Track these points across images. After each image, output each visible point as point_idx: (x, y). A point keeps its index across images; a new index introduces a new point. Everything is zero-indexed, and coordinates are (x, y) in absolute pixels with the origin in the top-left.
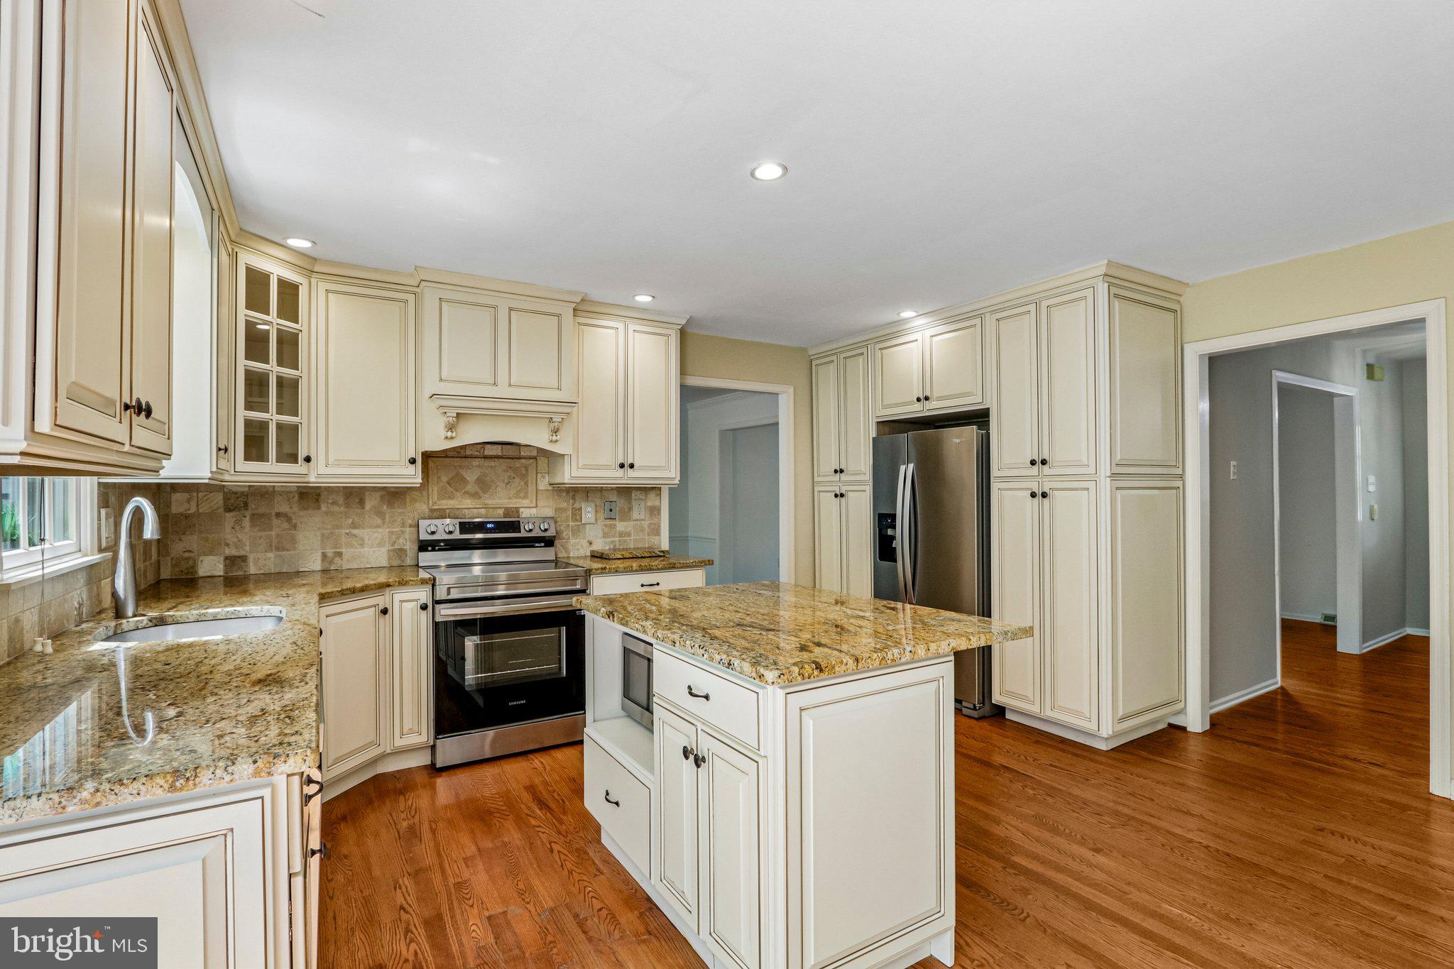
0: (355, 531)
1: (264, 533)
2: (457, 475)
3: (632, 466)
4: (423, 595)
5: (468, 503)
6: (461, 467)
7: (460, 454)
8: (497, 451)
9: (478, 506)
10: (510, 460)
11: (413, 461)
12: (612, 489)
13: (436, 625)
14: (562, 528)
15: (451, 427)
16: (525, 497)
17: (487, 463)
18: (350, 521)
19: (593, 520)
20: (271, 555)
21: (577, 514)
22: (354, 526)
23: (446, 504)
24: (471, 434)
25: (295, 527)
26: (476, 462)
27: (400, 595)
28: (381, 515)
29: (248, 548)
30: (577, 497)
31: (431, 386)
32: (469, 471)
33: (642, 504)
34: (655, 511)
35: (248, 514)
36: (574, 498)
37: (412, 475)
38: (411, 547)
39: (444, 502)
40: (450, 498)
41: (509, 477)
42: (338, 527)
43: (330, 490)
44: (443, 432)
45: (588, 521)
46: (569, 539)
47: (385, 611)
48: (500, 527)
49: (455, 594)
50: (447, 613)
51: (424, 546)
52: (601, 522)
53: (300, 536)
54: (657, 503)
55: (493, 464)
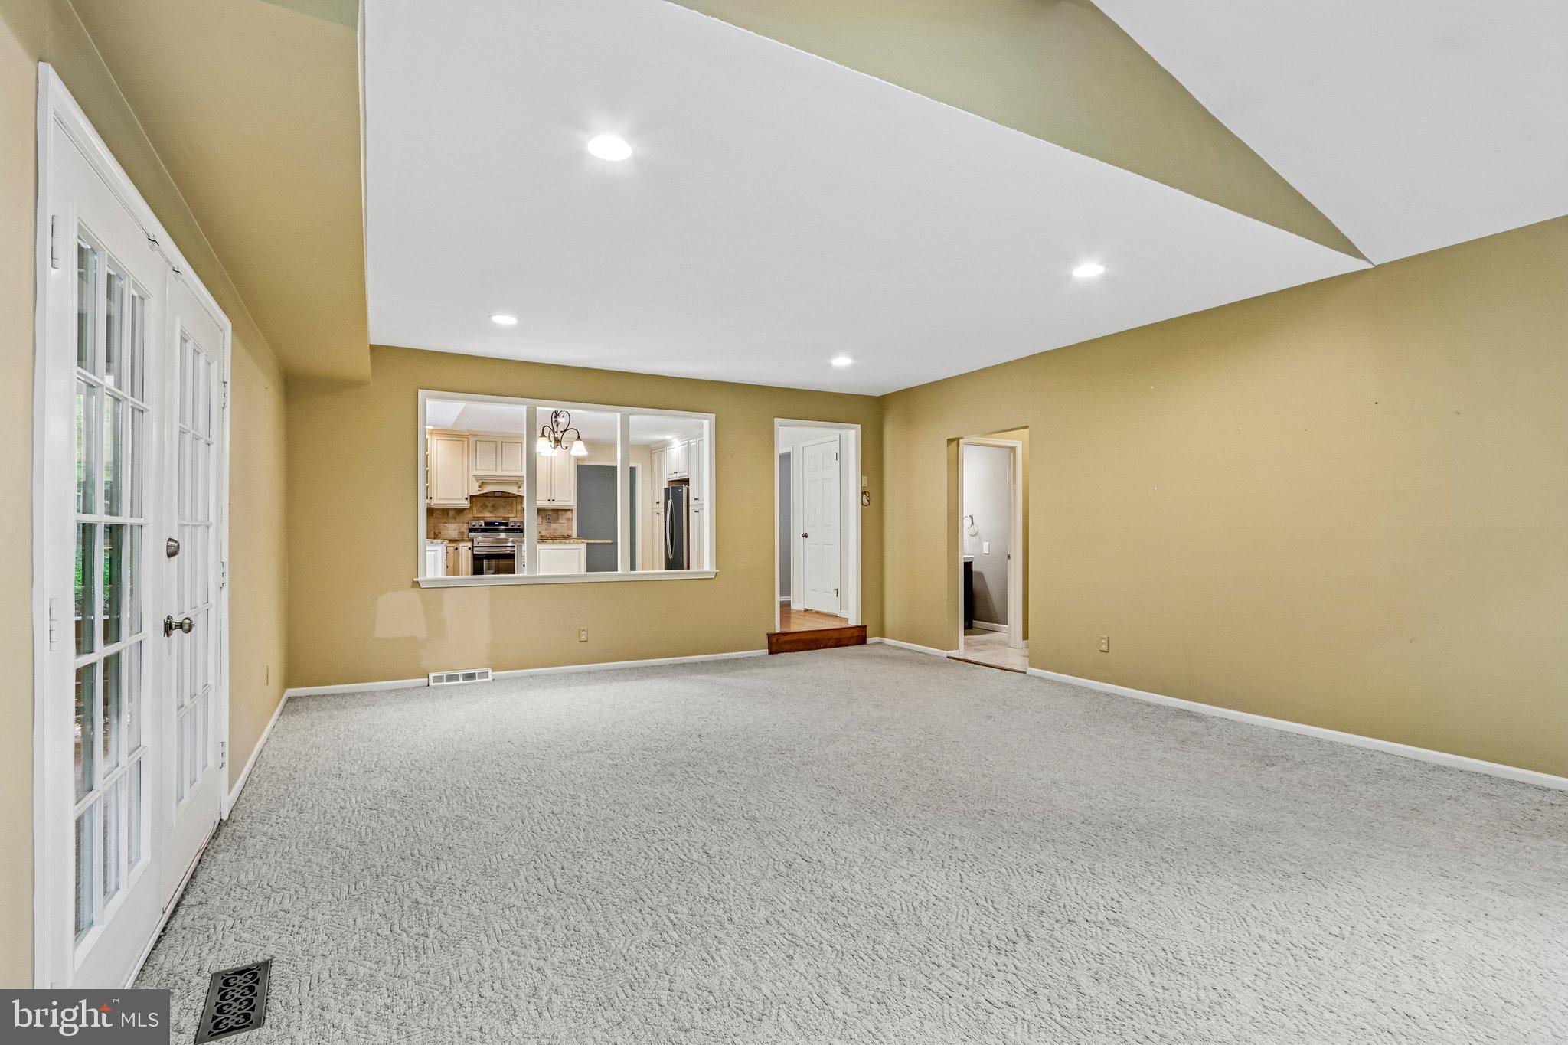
0: (446, 523)
2: (484, 504)
3: (553, 500)
4: (469, 545)
5: (488, 514)
6: (485, 501)
7: (485, 495)
8: (501, 494)
9: (492, 516)
10: (505, 498)
11: (466, 499)
12: (550, 510)
13: (474, 555)
15: (480, 487)
16: (510, 513)
17: (496, 499)
18: (445, 519)
22: (446, 521)
23: (479, 515)
24: (488, 489)
26: (491, 499)
27: (462, 544)
28: (455, 518)
31: (473, 472)
32: (489, 502)
33: (564, 516)
37: (466, 504)
38: (466, 531)
40: (481, 512)
41: (504, 505)
44: (477, 488)
47: (457, 549)
48: (501, 524)
49: (481, 544)
50: (477, 551)
51: (471, 530)
52: (545, 524)
54: (571, 515)
55: (498, 499)
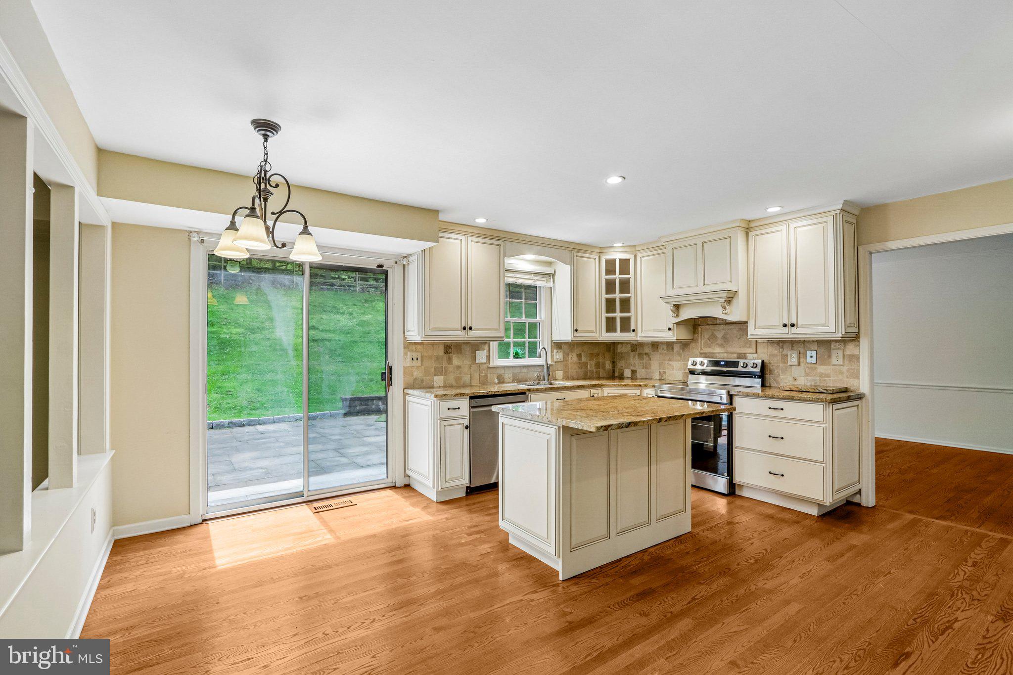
0: (670, 362)
1: (641, 361)
2: (713, 334)
3: (793, 325)
5: (717, 350)
6: (714, 330)
9: (722, 352)
10: (740, 325)
11: (669, 329)
12: (813, 341)
14: (774, 367)
15: (674, 312)
16: (750, 347)
17: (727, 327)
18: (669, 358)
19: (796, 363)
20: (643, 370)
21: (785, 358)
22: (670, 360)
24: (687, 314)
25: (650, 359)
26: (722, 327)
28: (679, 355)
29: (637, 367)
30: (785, 346)
31: (669, 292)
32: (719, 332)
33: (840, 353)
34: (855, 358)
35: (637, 353)
36: (782, 347)
37: (671, 336)
39: (706, 349)
40: (709, 347)
41: (740, 335)
42: (664, 360)
43: (662, 343)
45: (793, 364)
46: (779, 375)
48: (728, 364)
52: (804, 365)
53: (652, 362)
54: (856, 353)
55: (731, 327)
